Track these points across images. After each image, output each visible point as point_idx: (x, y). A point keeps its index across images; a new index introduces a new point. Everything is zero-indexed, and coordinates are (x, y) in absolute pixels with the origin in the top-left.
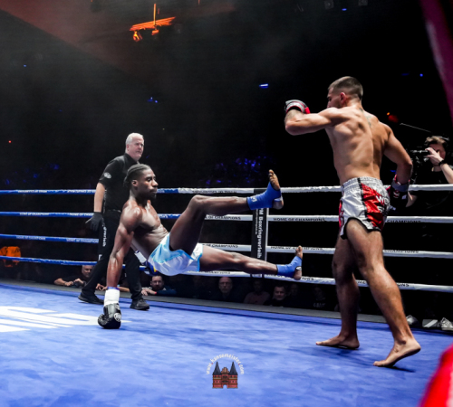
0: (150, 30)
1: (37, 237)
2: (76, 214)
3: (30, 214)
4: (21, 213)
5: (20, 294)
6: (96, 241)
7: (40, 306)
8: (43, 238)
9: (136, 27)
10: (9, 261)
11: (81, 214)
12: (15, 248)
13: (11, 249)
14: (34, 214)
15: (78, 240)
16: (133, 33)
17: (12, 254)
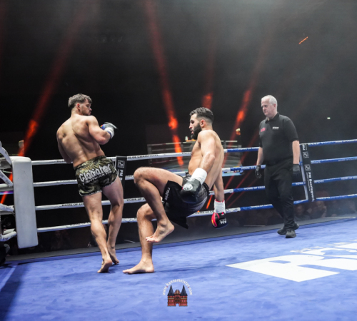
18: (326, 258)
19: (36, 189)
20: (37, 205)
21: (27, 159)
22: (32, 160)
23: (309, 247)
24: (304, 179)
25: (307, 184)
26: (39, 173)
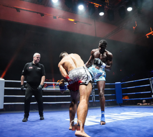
0: (151, 34)
1: (133, 93)
2: (142, 86)
3: (130, 88)
4: (128, 88)
5: (131, 109)
6: (150, 92)
7: (137, 111)
8: (135, 93)
9: (147, 35)
10: (126, 100)
11: (143, 86)
12: (127, 97)
13: (126, 97)
14: (131, 87)
15: (144, 92)
16: (147, 36)
17: (126, 98)
18: (96, 119)
19: (5, 90)
20: (5, 95)
21: (3, 80)
22: (5, 80)
23: (92, 115)
24: (92, 94)
25: (93, 96)
26: (7, 84)
